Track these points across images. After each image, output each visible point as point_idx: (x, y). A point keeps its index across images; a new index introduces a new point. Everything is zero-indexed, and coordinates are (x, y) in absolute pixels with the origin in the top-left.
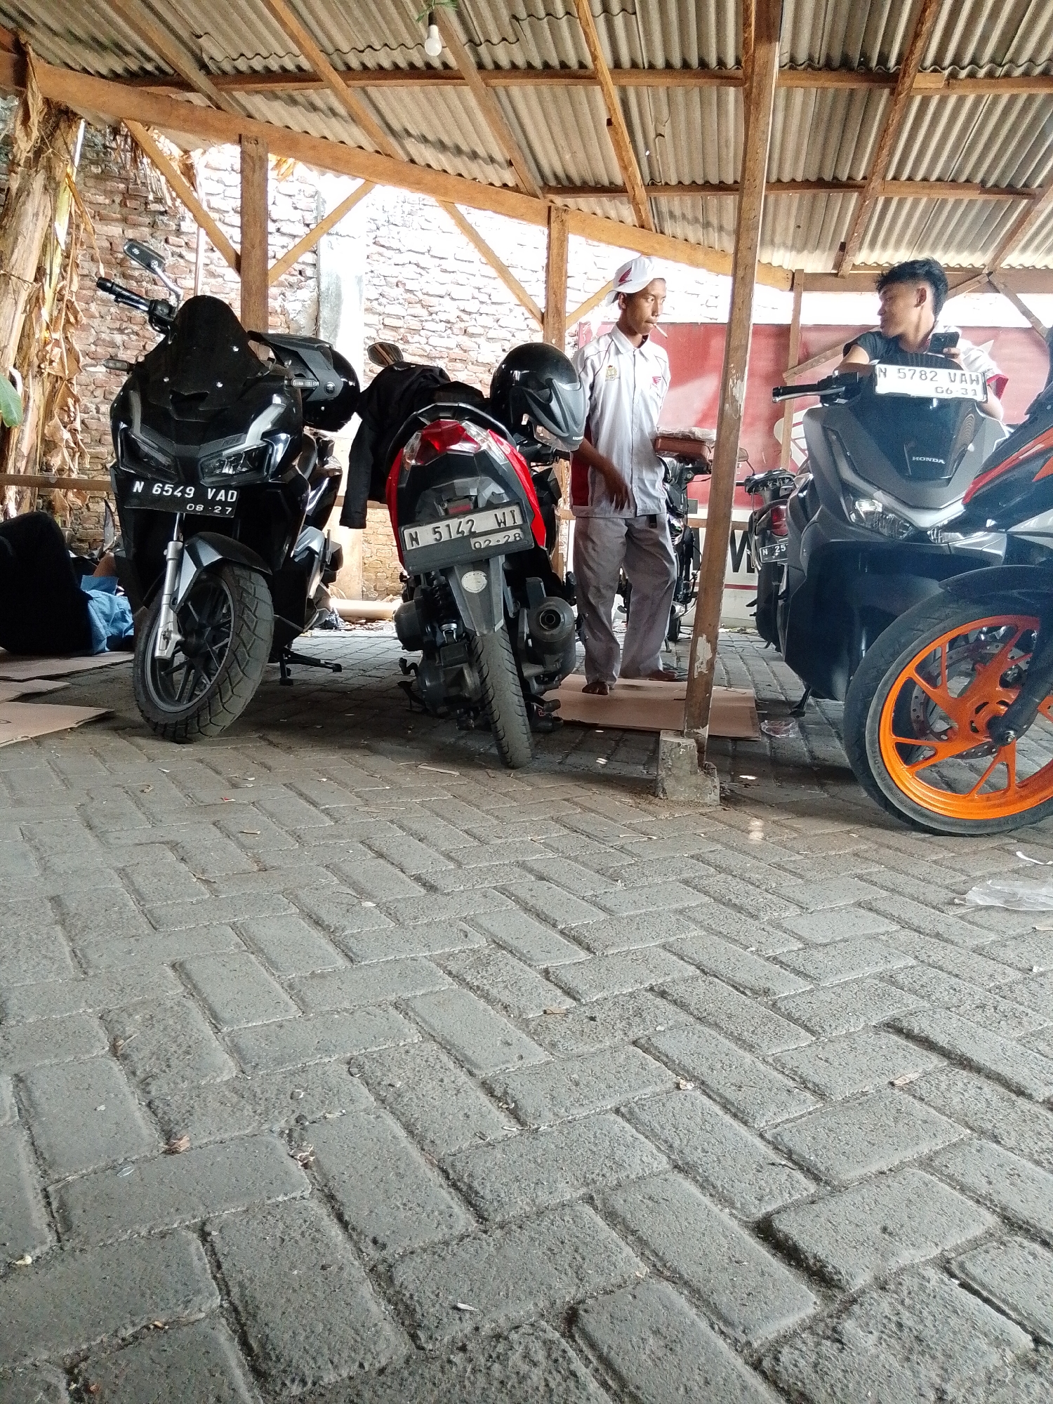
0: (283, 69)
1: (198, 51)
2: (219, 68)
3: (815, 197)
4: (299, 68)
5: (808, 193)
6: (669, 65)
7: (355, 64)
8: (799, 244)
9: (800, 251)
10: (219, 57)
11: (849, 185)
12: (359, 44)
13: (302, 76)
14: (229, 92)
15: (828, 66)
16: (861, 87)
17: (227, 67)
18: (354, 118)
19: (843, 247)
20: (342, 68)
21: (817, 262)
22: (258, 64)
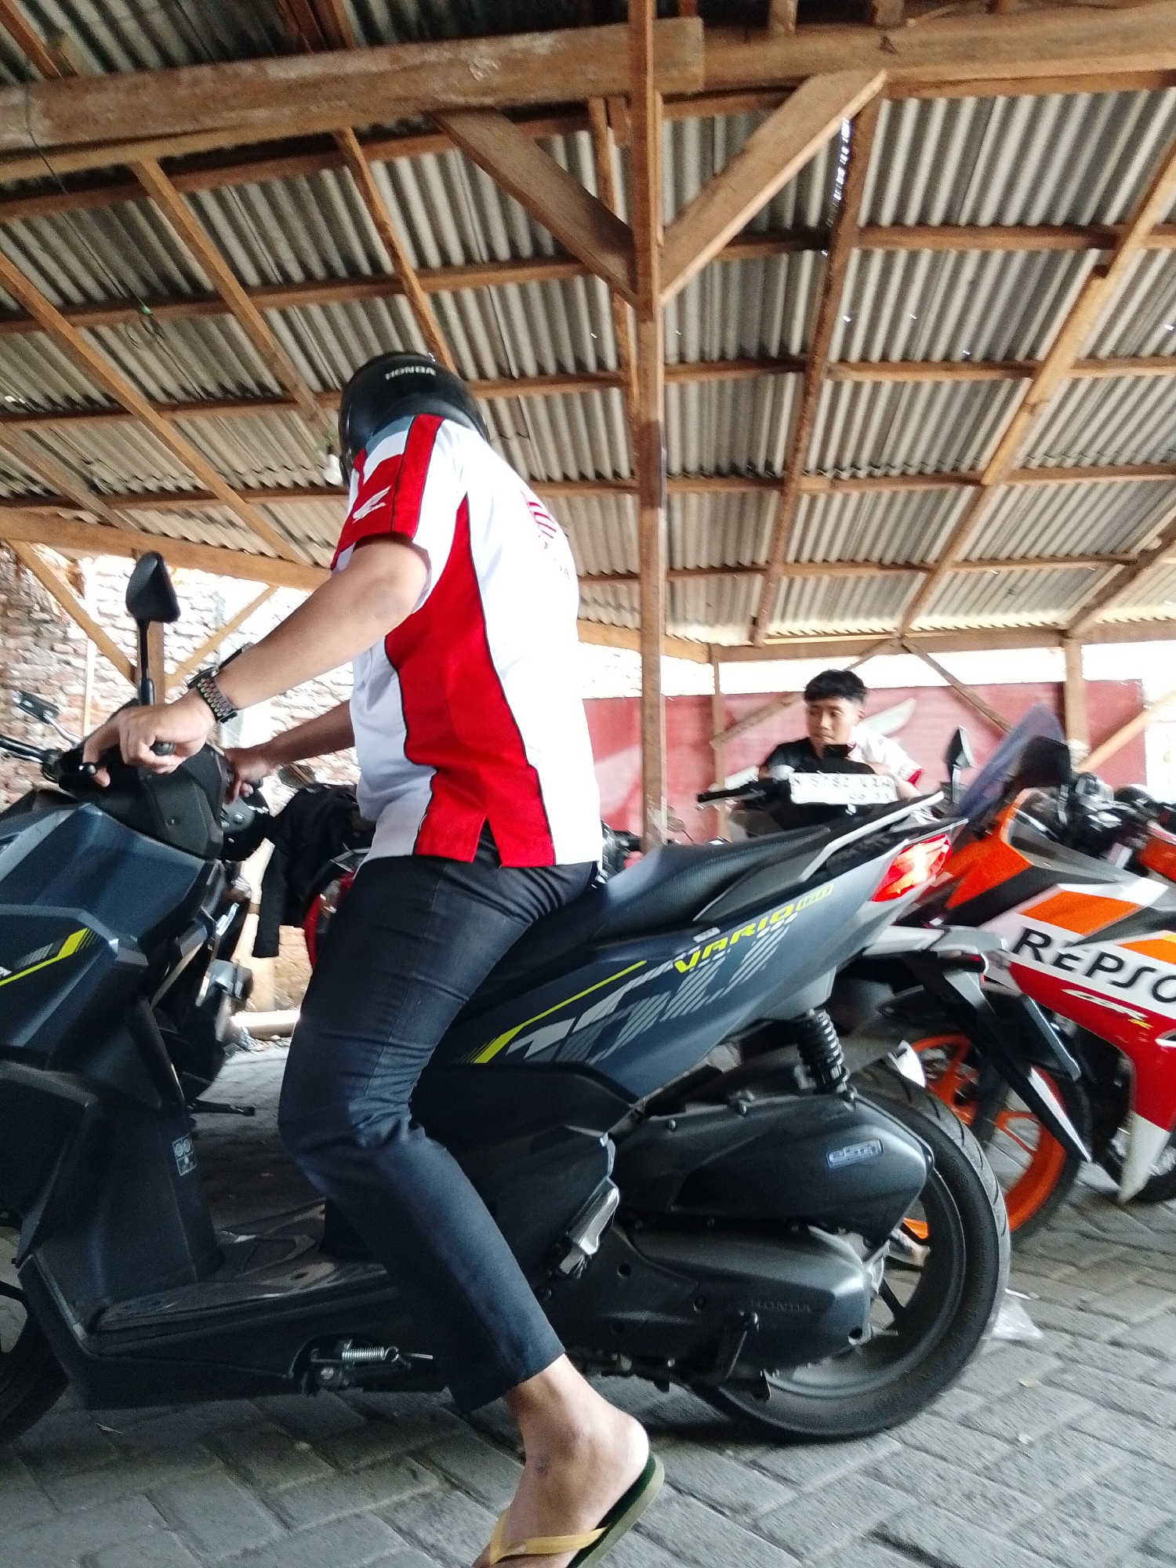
0: (179, 489)
1: (89, 475)
2: (111, 489)
3: (721, 581)
4: (196, 488)
5: (714, 578)
6: (566, 478)
7: (252, 482)
8: (711, 619)
9: (712, 625)
10: (109, 479)
11: (753, 569)
12: (256, 465)
13: (198, 494)
14: (122, 510)
15: (719, 473)
16: (752, 491)
17: (119, 488)
18: (253, 528)
19: (755, 621)
20: (239, 486)
21: (731, 635)
22: (152, 485)
